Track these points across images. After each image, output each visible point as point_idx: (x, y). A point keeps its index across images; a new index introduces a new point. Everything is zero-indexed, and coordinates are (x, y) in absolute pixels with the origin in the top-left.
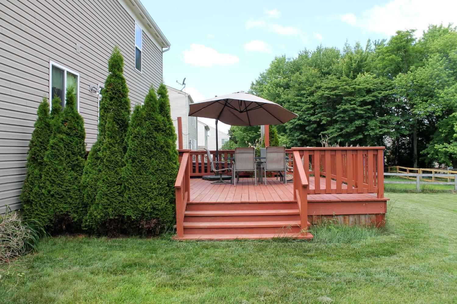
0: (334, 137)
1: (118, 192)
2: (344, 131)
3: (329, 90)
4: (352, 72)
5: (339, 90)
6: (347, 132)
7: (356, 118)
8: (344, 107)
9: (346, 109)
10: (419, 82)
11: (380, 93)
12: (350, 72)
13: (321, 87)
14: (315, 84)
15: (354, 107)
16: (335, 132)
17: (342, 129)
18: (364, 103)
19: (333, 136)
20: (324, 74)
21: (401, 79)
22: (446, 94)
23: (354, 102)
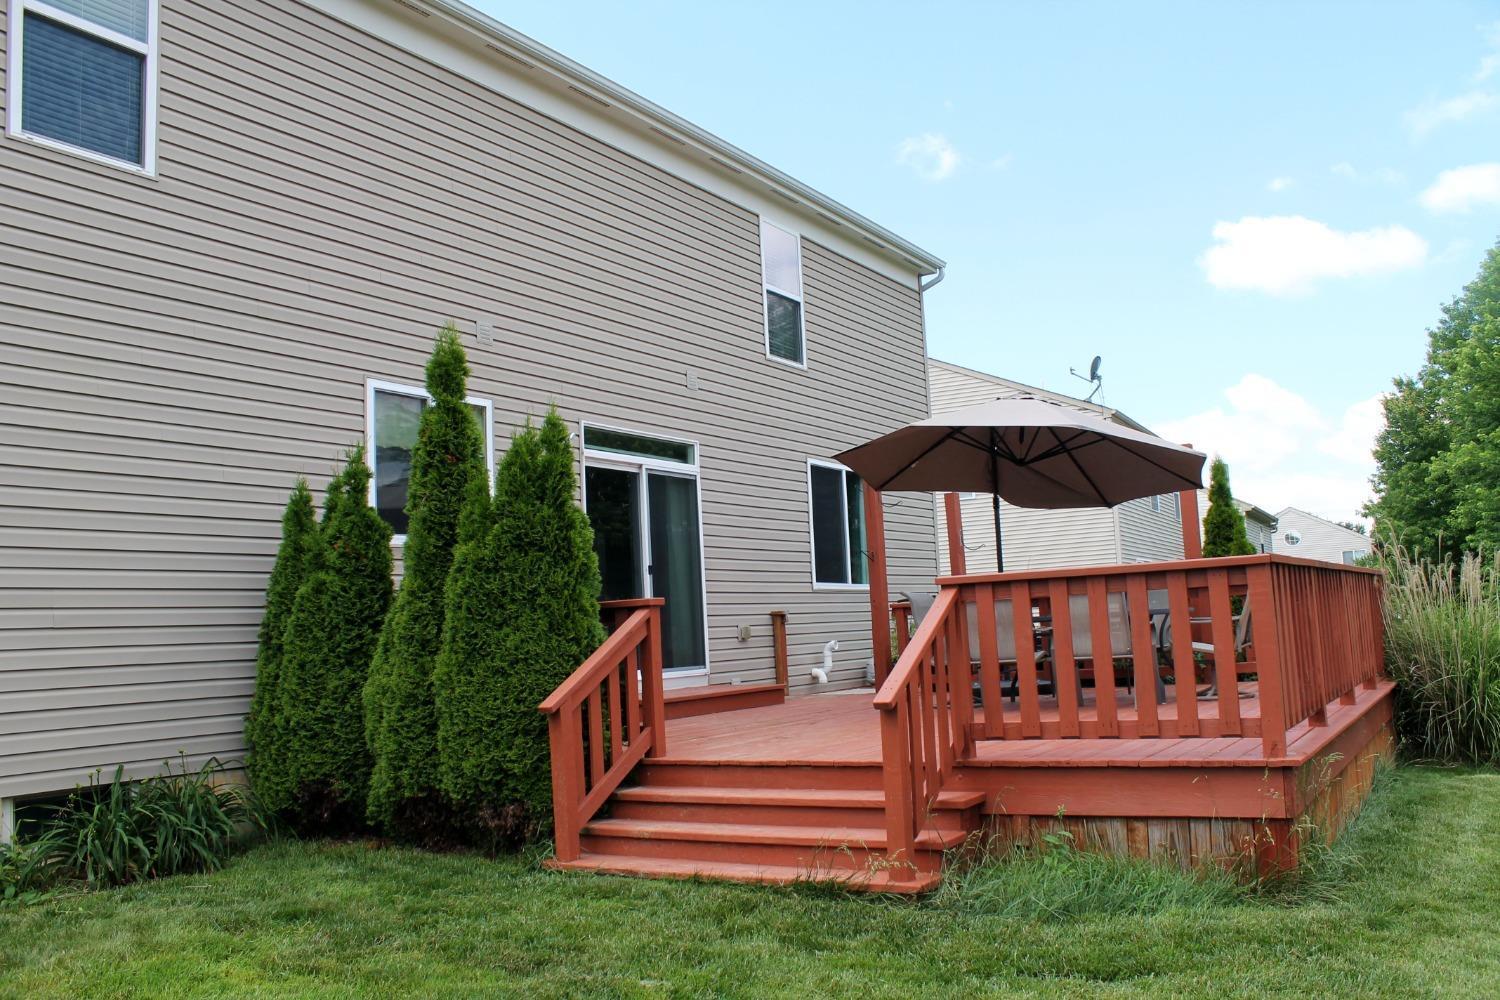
1: (423, 725)
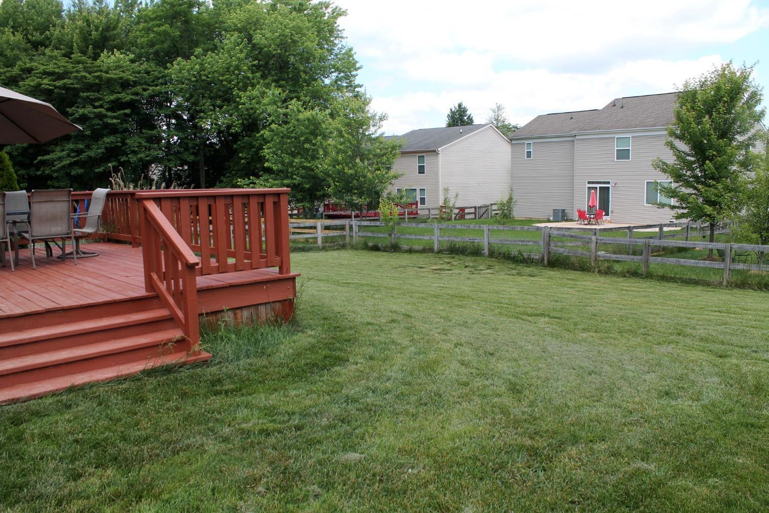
0: (63, 167)
2: (83, 156)
3: (50, 78)
4: (91, 46)
5: (70, 78)
6: (90, 157)
7: (105, 132)
8: (81, 111)
9: (86, 115)
10: (209, 76)
11: (145, 90)
12: (87, 48)
13: (32, 70)
14: (19, 63)
15: (100, 112)
16: (67, 157)
17: (79, 152)
18: (116, 105)
19: (62, 164)
20: (36, 45)
21: (179, 68)
22: (251, 98)
23: (101, 102)
